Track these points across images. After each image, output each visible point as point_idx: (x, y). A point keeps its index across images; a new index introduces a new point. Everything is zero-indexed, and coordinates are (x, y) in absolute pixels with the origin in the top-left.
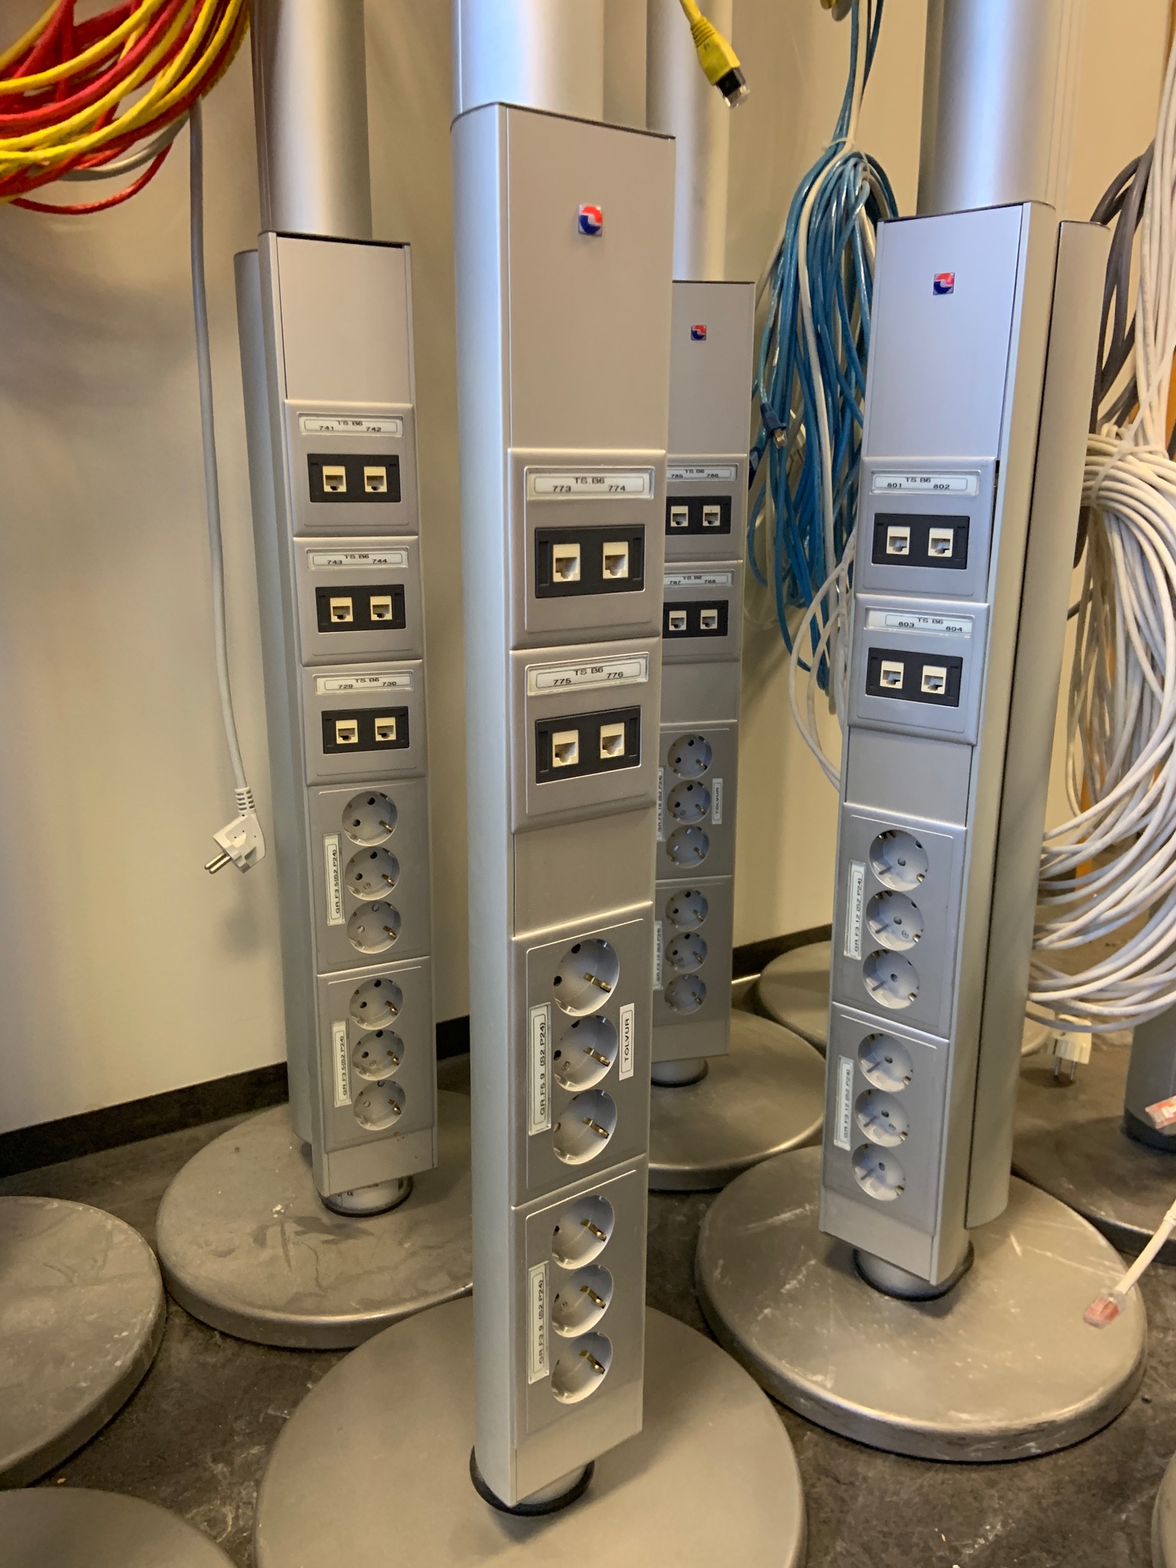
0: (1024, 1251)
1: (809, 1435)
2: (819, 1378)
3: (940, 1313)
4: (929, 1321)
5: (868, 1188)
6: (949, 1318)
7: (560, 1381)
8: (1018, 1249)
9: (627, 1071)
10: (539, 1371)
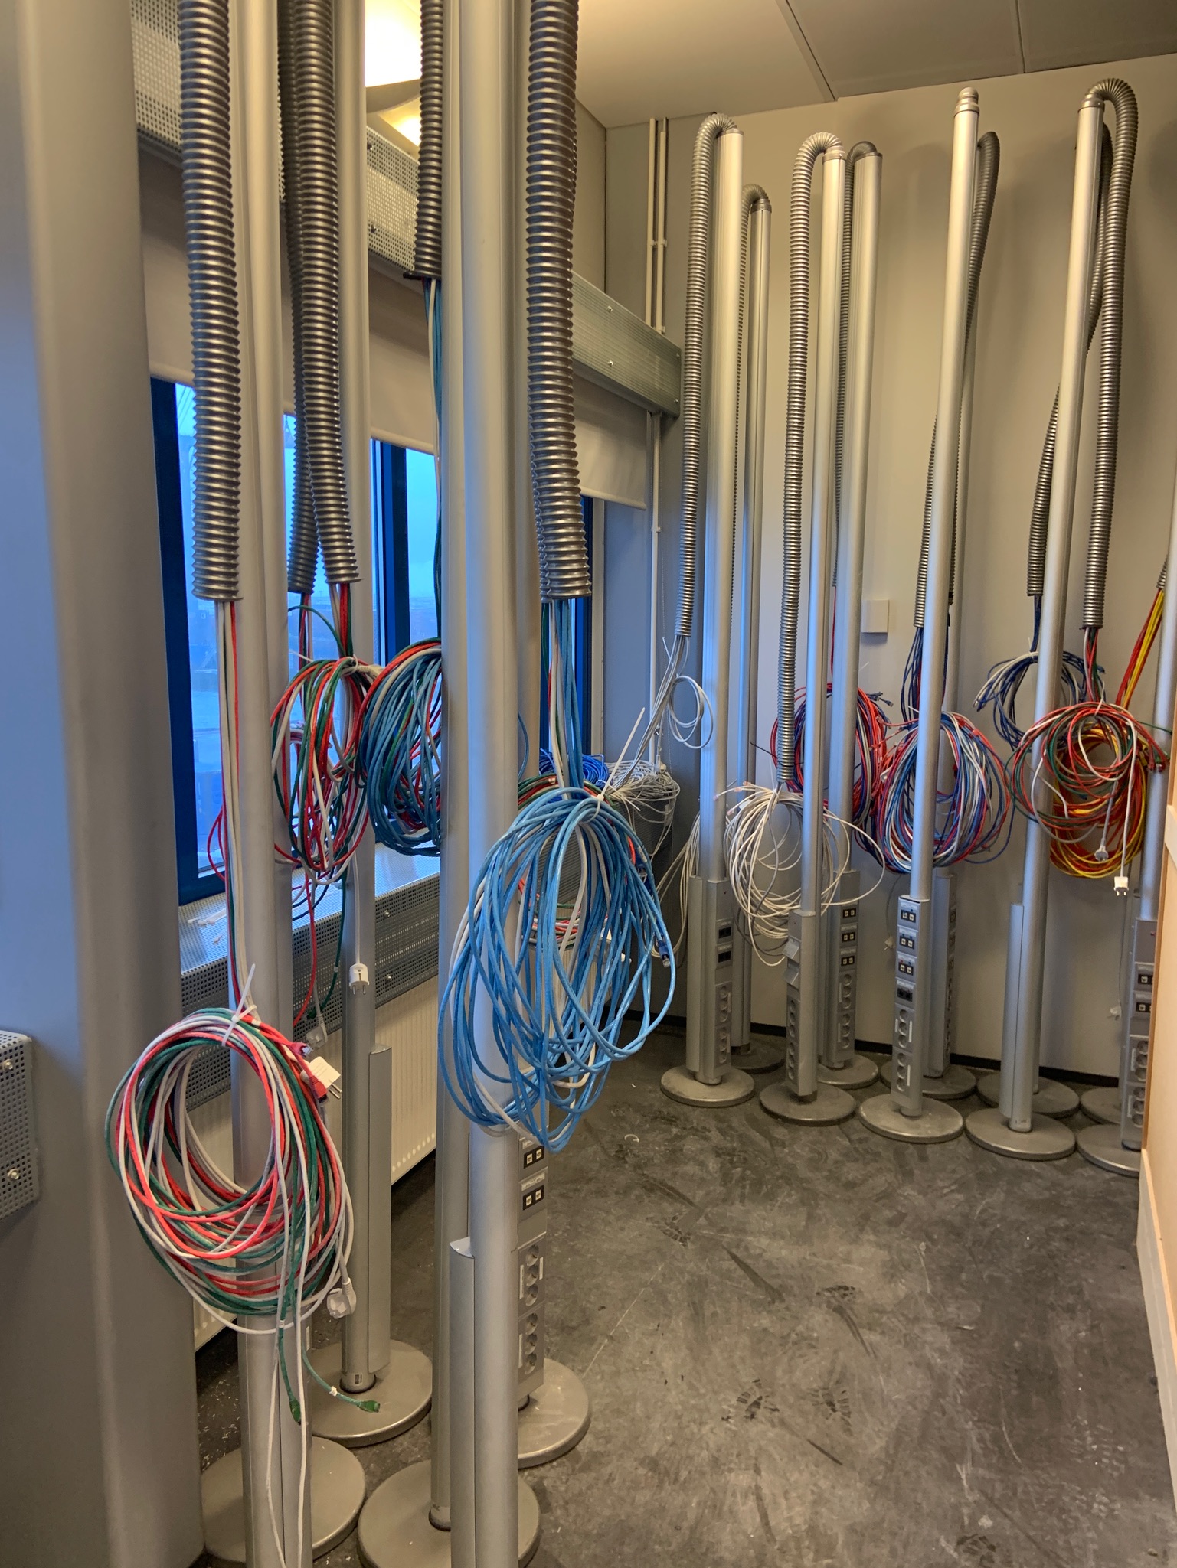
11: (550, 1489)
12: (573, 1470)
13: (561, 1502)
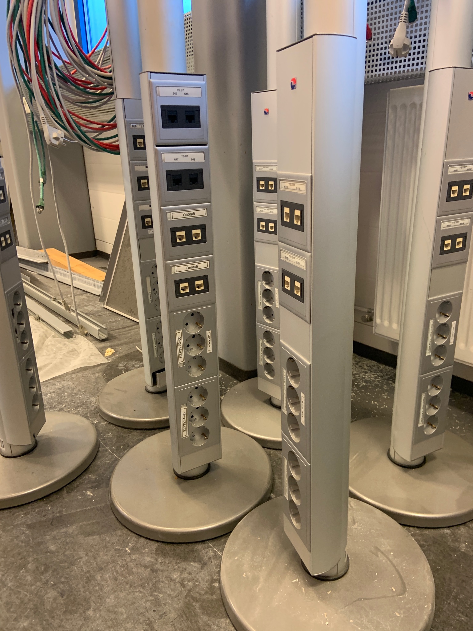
11: (183, 565)
12: (194, 598)
13: (158, 566)
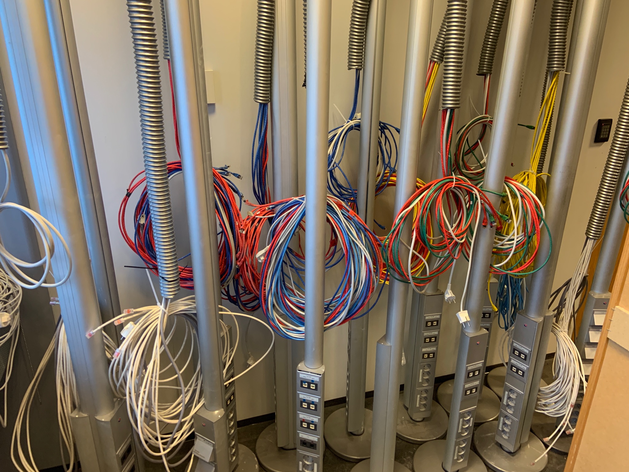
0: (530, 447)
1: (490, 470)
2: (492, 462)
3: (513, 456)
4: (512, 457)
5: (504, 436)
6: (515, 457)
7: (458, 459)
8: (529, 447)
9: (471, 425)
10: (456, 458)
